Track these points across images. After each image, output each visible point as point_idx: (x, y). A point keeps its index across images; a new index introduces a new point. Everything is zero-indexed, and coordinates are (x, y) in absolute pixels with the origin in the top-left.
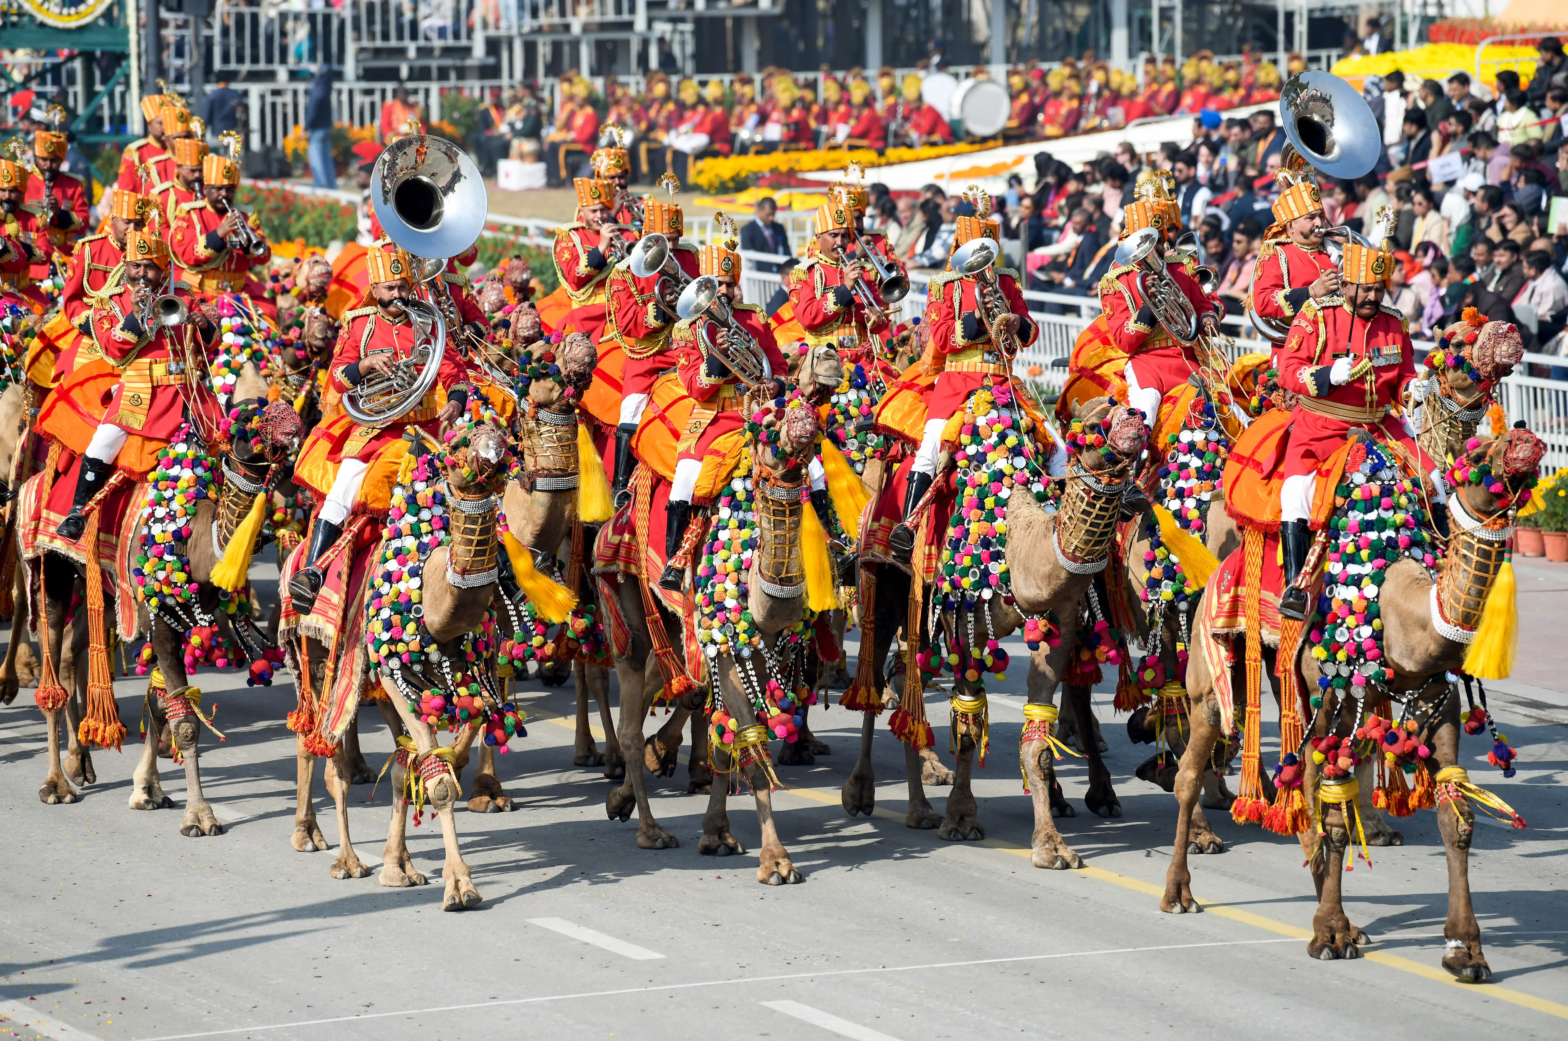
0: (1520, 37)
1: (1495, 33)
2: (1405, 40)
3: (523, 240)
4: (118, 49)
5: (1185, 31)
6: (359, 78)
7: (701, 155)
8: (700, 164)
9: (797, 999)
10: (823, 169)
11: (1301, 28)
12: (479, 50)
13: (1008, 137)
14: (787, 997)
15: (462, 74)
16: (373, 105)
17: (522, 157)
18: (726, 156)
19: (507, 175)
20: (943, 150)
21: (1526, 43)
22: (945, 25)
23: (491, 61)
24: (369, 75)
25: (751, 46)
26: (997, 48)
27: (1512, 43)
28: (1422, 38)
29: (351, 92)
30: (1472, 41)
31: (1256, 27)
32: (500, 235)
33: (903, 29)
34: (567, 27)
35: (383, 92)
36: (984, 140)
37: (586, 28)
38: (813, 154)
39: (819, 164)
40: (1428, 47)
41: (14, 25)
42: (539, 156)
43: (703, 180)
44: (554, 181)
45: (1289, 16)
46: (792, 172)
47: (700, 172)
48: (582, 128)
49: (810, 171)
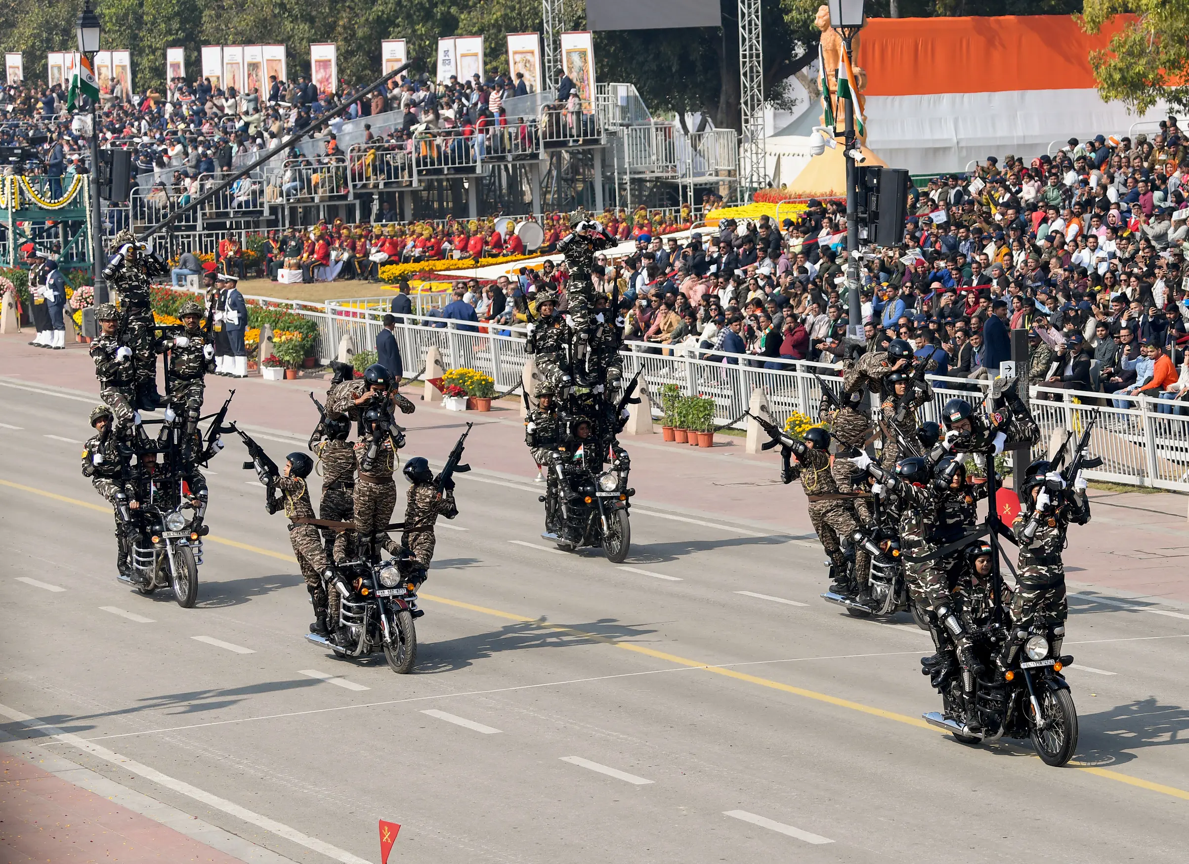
0: (798, 200)
1: (786, 198)
2: (742, 200)
3: (290, 311)
4: (80, 219)
5: (632, 195)
6: (204, 229)
7: (383, 264)
8: (383, 269)
9: (440, 709)
10: (448, 269)
11: (691, 194)
12: (266, 212)
13: (544, 252)
14: (434, 707)
15: (257, 225)
16: (212, 242)
17: (290, 267)
18: (397, 264)
19: (283, 276)
20: (509, 258)
21: (801, 202)
22: (509, 193)
23: (273, 217)
24: (209, 227)
25: (409, 208)
26: (537, 206)
27: (794, 202)
28: (750, 198)
29: (200, 236)
30: (775, 201)
31: (668, 193)
32: (278, 309)
33: (487, 195)
34: (313, 199)
35: (217, 235)
36: (531, 252)
37: (322, 200)
38: (443, 261)
39: (445, 266)
40: (754, 204)
41: (27, 209)
42: (299, 266)
43: (385, 276)
44: (308, 279)
45: (685, 187)
46: (431, 271)
47: (384, 272)
48: (321, 252)
49: (440, 270)
